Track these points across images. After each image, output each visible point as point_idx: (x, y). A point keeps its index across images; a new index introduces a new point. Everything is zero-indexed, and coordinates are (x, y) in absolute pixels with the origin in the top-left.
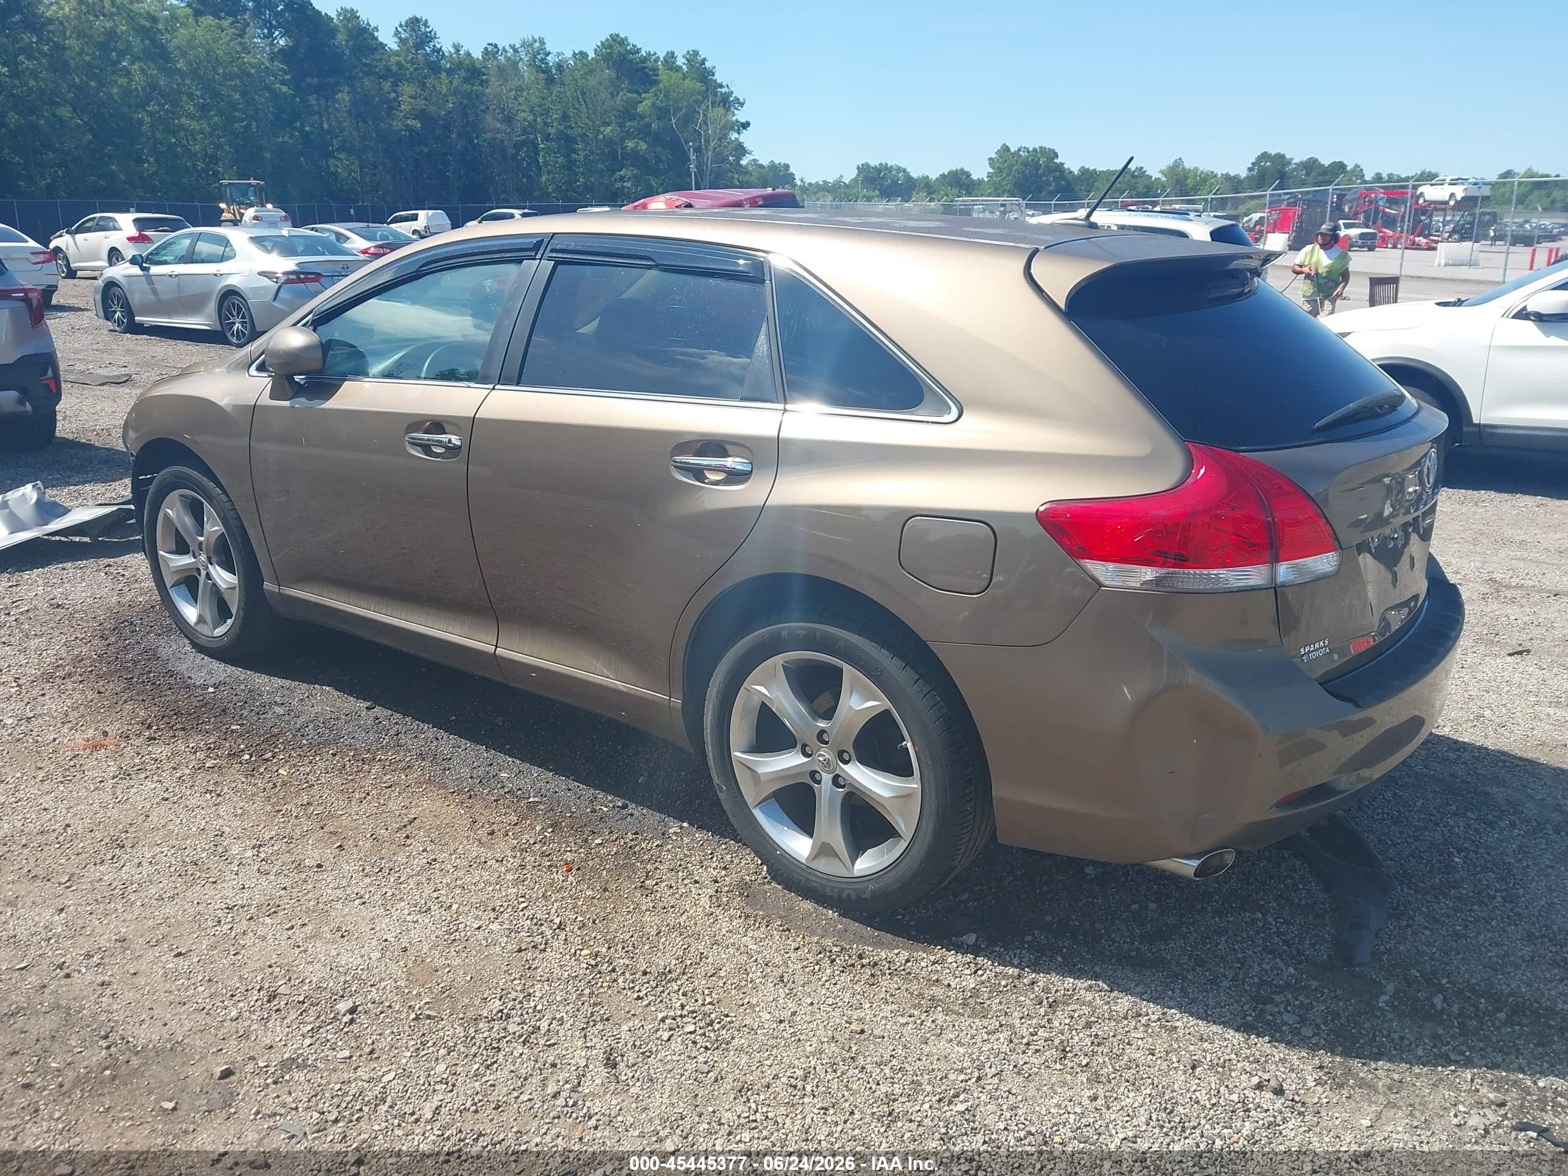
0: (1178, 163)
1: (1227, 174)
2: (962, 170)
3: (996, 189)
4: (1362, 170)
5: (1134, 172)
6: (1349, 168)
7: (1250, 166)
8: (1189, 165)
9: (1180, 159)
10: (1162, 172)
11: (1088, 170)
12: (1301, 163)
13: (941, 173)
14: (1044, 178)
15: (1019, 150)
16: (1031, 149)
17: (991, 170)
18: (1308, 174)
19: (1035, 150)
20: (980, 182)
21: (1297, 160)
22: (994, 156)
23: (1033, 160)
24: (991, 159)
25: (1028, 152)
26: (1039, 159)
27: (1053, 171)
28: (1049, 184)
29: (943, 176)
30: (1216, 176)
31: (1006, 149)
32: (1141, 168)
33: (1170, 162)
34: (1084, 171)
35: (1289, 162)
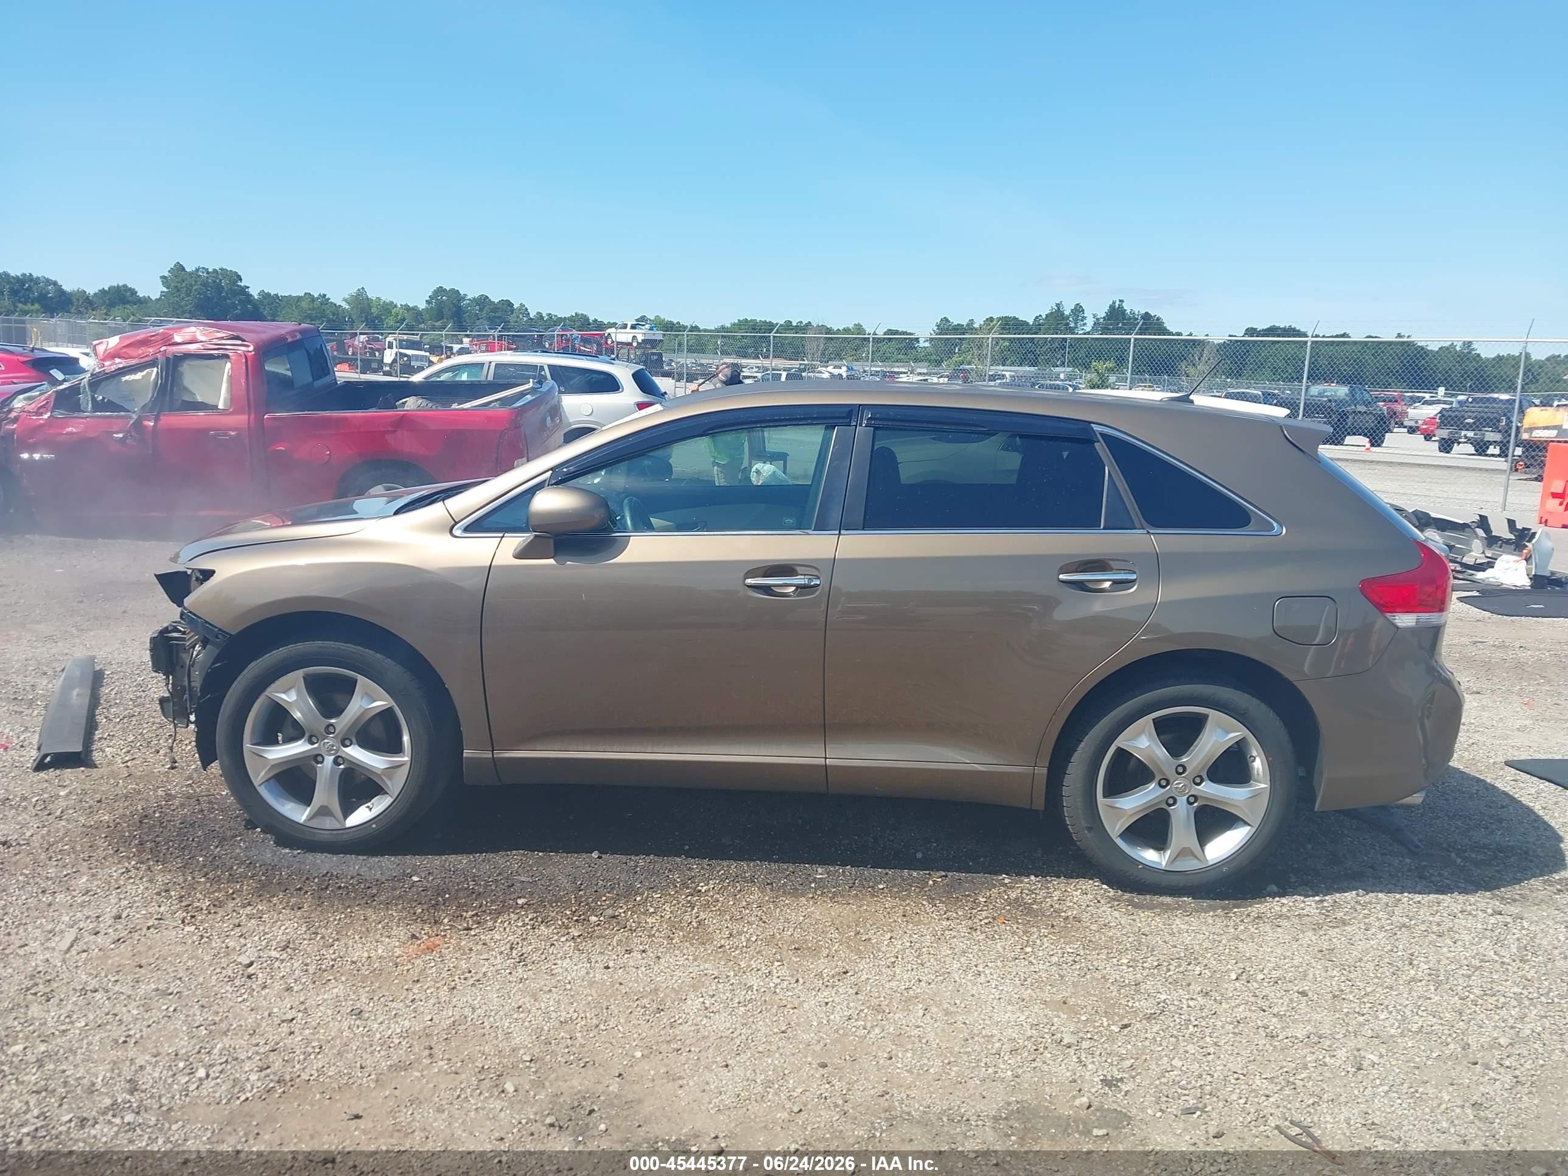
0: (361, 292)
1: (407, 305)
2: (125, 286)
3: (175, 309)
4: (527, 309)
5: (318, 298)
6: (515, 307)
7: (428, 299)
8: (372, 295)
9: (363, 288)
10: (345, 300)
11: (269, 294)
12: (474, 299)
13: (101, 288)
14: (229, 301)
15: (197, 270)
16: (210, 270)
17: (165, 290)
18: (481, 310)
19: (215, 271)
20: (147, 300)
21: (469, 297)
22: (167, 274)
23: (214, 282)
24: (163, 277)
25: (208, 273)
26: (221, 280)
27: (238, 294)
28: (235, 307)
29: (103, 291)
30: (396, 306)
31: (180, 268)
32: (325, 295)
33: (354, 291)
34: (265, 296)
35: (463, 298)
